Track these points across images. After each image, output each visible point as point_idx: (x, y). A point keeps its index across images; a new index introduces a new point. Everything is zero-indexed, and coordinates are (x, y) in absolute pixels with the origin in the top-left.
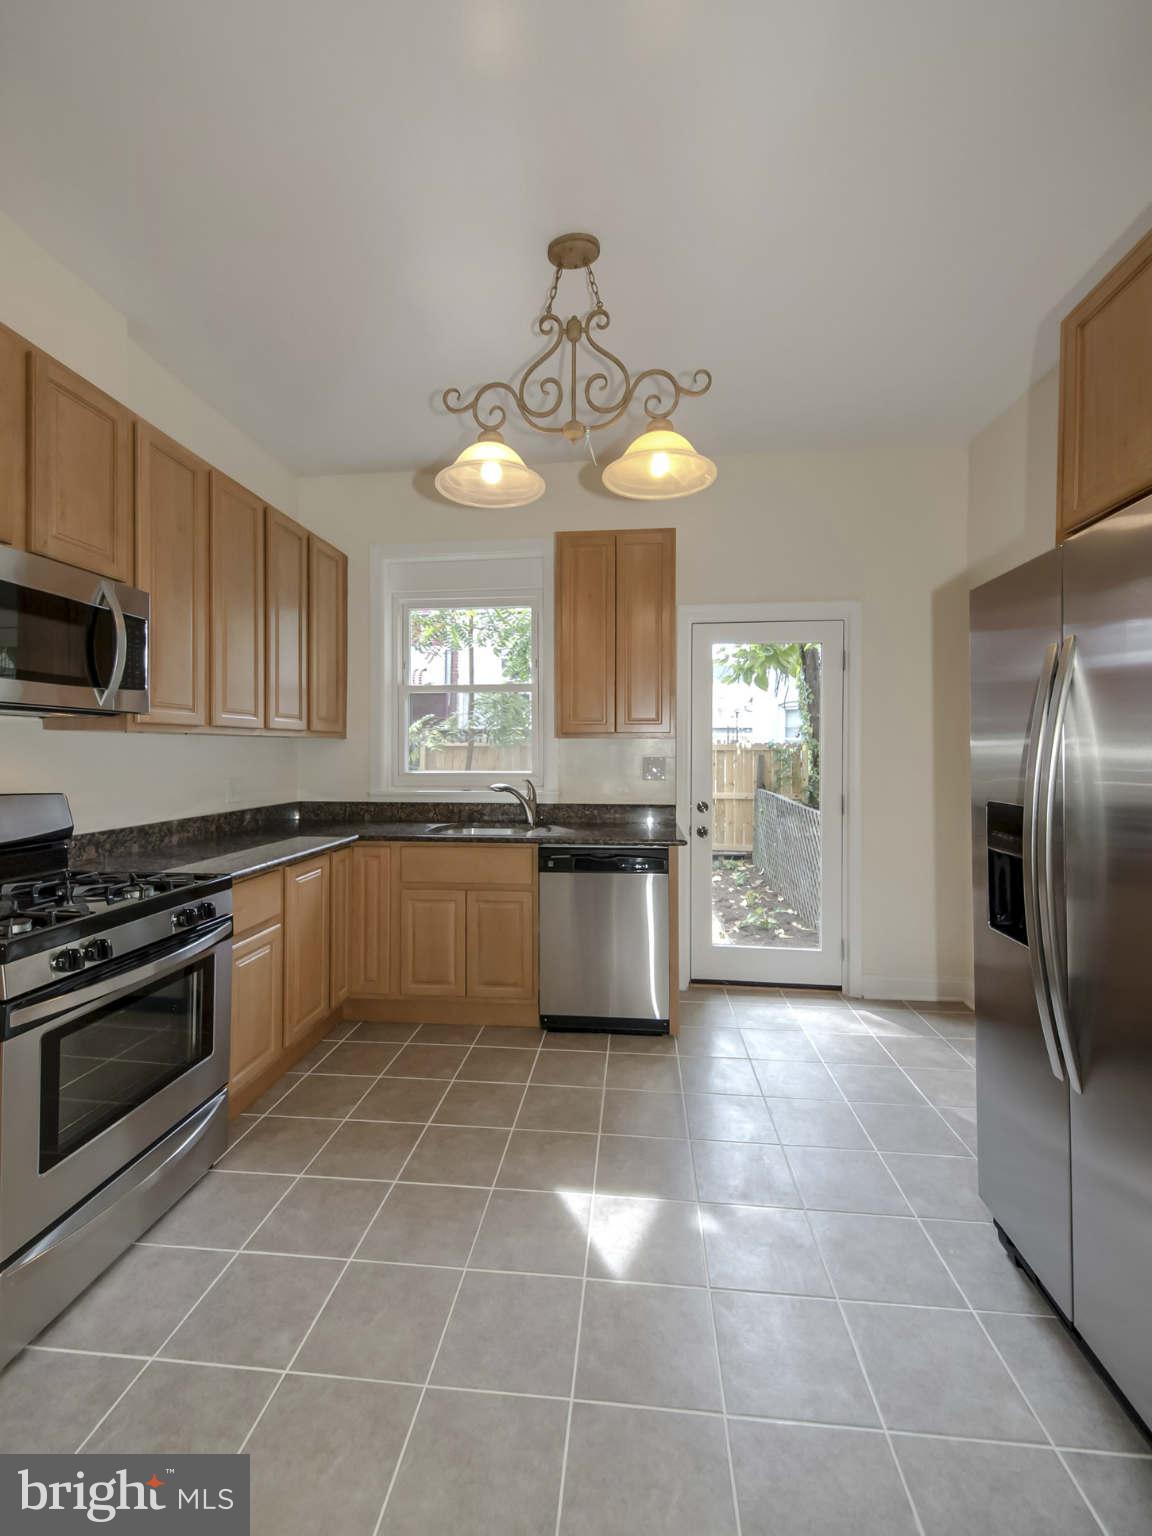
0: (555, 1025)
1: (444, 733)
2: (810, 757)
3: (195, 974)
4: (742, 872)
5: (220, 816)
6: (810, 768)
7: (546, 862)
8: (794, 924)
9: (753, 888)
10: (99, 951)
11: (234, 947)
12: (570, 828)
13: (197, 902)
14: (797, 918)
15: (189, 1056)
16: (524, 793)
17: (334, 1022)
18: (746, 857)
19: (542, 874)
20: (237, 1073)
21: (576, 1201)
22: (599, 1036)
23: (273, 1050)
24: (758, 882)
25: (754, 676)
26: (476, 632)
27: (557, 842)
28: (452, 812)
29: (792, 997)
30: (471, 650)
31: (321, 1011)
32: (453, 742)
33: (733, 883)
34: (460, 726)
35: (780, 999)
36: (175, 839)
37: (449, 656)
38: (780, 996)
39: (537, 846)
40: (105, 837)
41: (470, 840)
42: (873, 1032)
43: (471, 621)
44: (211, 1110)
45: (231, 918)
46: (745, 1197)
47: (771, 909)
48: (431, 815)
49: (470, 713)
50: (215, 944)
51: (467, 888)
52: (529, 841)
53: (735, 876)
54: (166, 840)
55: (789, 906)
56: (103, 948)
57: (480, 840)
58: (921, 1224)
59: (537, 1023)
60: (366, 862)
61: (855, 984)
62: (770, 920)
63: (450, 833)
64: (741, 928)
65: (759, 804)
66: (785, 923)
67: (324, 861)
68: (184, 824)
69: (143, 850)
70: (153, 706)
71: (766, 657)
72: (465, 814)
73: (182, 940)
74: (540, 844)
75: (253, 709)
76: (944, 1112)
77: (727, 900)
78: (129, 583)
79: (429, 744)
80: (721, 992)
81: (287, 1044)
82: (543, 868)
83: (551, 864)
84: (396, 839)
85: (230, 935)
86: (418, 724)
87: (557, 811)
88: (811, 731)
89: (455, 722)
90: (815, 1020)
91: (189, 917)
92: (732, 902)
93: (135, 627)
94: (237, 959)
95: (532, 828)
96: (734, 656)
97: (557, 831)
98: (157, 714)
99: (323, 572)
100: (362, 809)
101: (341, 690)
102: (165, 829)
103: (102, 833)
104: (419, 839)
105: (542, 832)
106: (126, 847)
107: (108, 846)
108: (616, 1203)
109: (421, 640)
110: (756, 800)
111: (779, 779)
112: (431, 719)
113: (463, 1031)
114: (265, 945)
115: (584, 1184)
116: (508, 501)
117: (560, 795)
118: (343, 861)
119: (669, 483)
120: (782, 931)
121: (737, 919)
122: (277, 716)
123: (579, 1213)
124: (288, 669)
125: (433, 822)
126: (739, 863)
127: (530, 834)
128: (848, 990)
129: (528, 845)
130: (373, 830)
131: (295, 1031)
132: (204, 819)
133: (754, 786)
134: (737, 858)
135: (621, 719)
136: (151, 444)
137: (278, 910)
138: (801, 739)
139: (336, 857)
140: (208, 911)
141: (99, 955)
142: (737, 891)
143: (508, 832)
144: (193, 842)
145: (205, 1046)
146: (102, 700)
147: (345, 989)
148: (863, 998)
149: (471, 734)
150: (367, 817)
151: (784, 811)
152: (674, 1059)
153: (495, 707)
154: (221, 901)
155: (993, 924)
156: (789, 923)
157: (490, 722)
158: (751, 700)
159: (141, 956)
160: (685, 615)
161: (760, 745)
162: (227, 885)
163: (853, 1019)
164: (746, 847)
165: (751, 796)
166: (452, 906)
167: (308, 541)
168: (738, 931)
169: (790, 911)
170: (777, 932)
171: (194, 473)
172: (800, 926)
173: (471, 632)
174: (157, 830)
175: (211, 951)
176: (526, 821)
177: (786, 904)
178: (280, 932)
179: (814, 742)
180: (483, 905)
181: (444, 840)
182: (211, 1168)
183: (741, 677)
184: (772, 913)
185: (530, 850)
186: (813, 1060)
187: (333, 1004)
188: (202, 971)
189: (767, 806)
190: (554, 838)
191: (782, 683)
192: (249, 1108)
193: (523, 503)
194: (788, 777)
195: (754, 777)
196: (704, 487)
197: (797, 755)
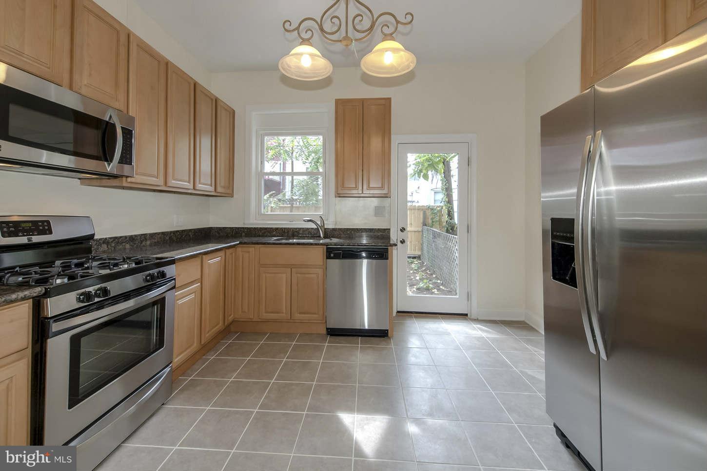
0: (335, 333)
1: (280, 200)
2: (447, 212)
3: (156, 307)
4: (417, 264)
5: (171, 232)
6: (446, 217)
7: (330, 254)
8: (441, 287)
9: (421, 271)
10: (103, 293)
11: (176, 294)
12: (341, 239)
13: (157, 270)
14: (442, 284)
15: (152, 347)
16: (319, 223)
17: (227, 331)
18: (419, 257)
19: (328, 260)
20: (177, 357)
21: (347, 419)
22: (355, 337)
23: (195, 346)
24: (424, 269)
25: (422, 174)
26: (294, 154)
27: (335, 245)
28: (284, 232)
29: (444, 319)
30: (292, 162)
31: (220, 326)
32: (283, 204)
33: (412, 269)
34: (287, 197)
35: (439, 320)
36: (148, 243)
37: (282, 165)
38: (439, 318)
39: (325, 247)
40: (112, 240)
41: (293, 244)
42: (484, 335)
43: (292, 148)
44: (164, 375)
45: (174, 279)
46: (431, 415)
47: (430, 281)
48: (274, 233)
49: (292, 190)
50: (167, 291)
51: (291, 267)
52: (322, 244)
53: (413, 266)
54: (144, 243)
55: (438, 279)
56: (105, 291)
57: (298, 244)
58: (517, 427)
59: (325, 332)
60: (243, 255)
61: (474, 313)
62: (430, 285)
63: (284, 241)
64: (417, 289)
65: (424, 233)
66: (437, 286)
67: (222, 253)
68: (152, 235)
69: (131, 247)
70: (136, 174)
71: (429, 165)
72: (290, 233)
73: (148, 289)
74: (327, 246)
75: (188, 179)
76: (521, 372)
77: (410, 276)
78: (125, 112)
79: (272, 205)
80: (411, 317)
81: (203, 343)
82: (329, 257)
83: (332, 255)
84: (258, 244)
85: (174, 288)
86: (267, 195)
87: (334, 231)
88: (447, 200)
89: (284, 195)
90: (457, 330)
91: (152, 277)
92: (412, 277)
93: (128, 134)
94: (178, 300)
95: (322, 239)
96: (414, 164)
97: (335, 240)
98: (138, 179)
99: (223, 117)
100: (240, 231)
101: (231, 175)
102: (144, 237)
103: (111, 238)
104: (269, 244)
105: (327, 241)
106: (122, 246)
107: (113, 245)
108: (367, 419)
109: (269, 157)
110: (422, 231)
111: (433, 222)
112: (273, 194)
113: (289, 336)
114: (192, 293)
115: (350, 409)
116: (314, 77)
117: (336, 224)
118: (232, 254)
119: (392, 68)
120: (436, 290)
121: (415, 285)
122: (200, 183)
123: (349, 425)
124: (205, 164)
125: (275, 236)
126: (415, 260)
127: (321, 242)
128: (471, 316)
129: (321, 246)
130: (246, 240)
131: (207, 336)
132: (163, 233)
133: (422, 225)
134: (414, 258)
135: (365, 187)
136: (138, 45)
137: (199, 277)
138: (442, 204)
139: (229, 252)
140: (163, 275)
141: (103, 296)
142: (414, 273)
143: (311, 241)
144: (156, 244)
145: (160, 344)
146: (110, 168)
147: (232, 316)
148: (478, 319)
149: (292, 200)
150: (243, 234)
151: (436, 235)
152: (392, 348)
153: (303, 188)
154: (170, 271)
155: (554, 278)
156: (439, 287)
157: (301, 195)
158: (419, 188)
159: (126, 296)
160: (395, 139)
161: (424, 206)
162: (172, 262)
163: (474, 329)
164: (418, 253)
165: (420, 229)
166: (284, 276)
167: (216, 101)
168: (415, 290)
169: (439, 281)
170: (433, 291)
171: (159, 62)
172: (443, 288)
173: (292, 153)
174: (139, 237)
175: (164, 295)
176: (320, 236)
177: (437, 278)
178: (199, 288)
179: (449, 205)
180: (299, 275)
181: (280, 244)
182: (163, 404)
183: (416, 175)
184: (431, 282)
185: (322, 249)
186: (457, 348)
187: (226, 324)
188: (159, 305)
189: (428, 233)
190: (334, 243)
191: (435, 177)
192: (183, 374)
193: (321, 78)
194: (437, 221)
195: (421, 221)
196: (409, 70)
197: (440, 211)
